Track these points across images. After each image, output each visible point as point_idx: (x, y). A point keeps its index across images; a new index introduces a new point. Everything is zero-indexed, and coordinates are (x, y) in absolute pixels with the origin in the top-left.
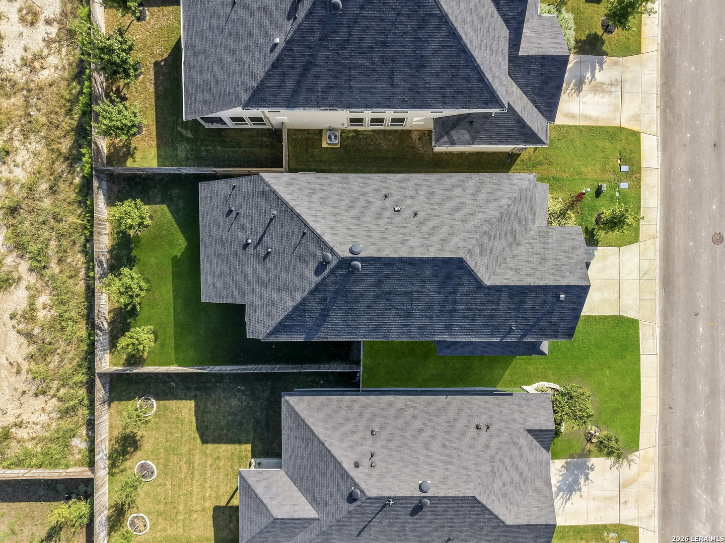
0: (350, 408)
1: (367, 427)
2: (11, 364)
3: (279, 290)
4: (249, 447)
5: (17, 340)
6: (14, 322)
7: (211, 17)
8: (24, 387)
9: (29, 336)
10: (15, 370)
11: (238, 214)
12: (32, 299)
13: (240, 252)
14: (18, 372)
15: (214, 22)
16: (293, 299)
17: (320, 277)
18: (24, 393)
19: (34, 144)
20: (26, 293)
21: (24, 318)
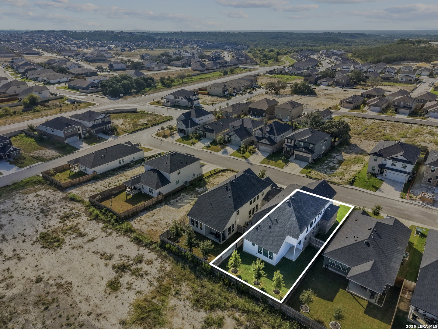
3: (289, 221)
4: (341, 290)
12: (234, 318)
17: (292, 206)
19: (183, 283)
20: (230, 318)
21: (239, 326)
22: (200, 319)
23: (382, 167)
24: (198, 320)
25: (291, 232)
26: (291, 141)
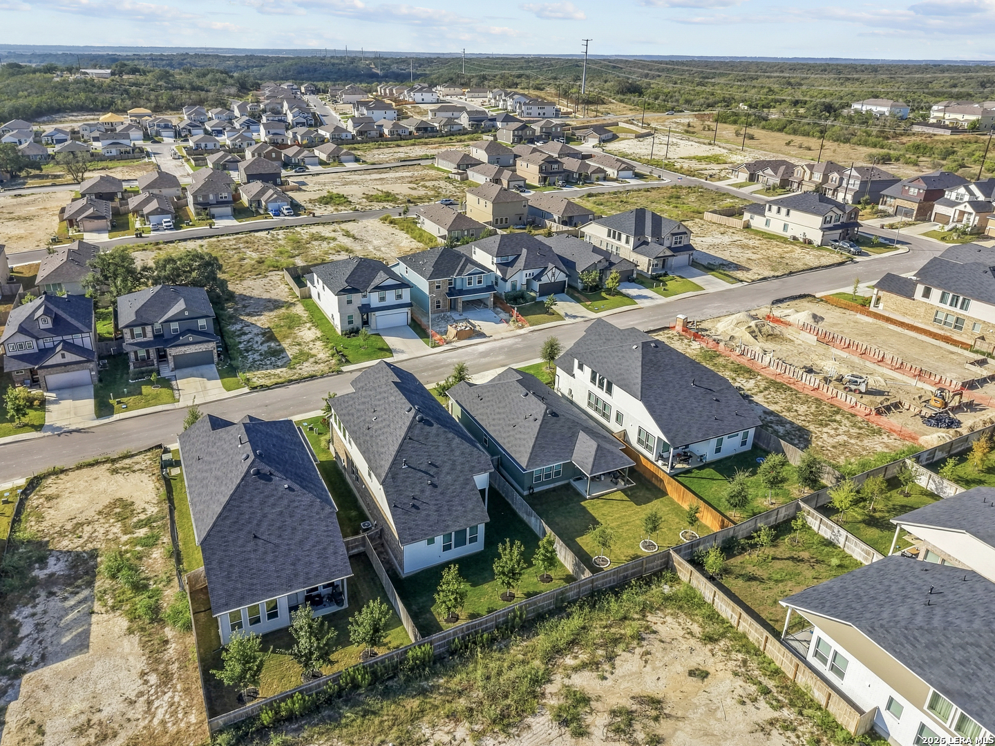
0: (509, 442)
1: (514, 430)
2: (646, 662)
3: (452, 451)
5: (621, 665)
6: (607, 675)
7: (266, 562)
8: (657, 643)
9: (611, 658)
10: (649, 656)
11: (414, 498)
12: (576, 669)
13: (439, 490)
14: (648, 653)
15: (270, 557)
16: (454, 439)
17: (433, 422)
18: (662, 641)
19: (423, 731)
20: (573, 676)
21: (598, 668)
22: (550, 731)
23: (366, 309)
24: (550, 737)
25: (474, 467)
26: (144, 330)
